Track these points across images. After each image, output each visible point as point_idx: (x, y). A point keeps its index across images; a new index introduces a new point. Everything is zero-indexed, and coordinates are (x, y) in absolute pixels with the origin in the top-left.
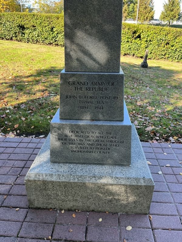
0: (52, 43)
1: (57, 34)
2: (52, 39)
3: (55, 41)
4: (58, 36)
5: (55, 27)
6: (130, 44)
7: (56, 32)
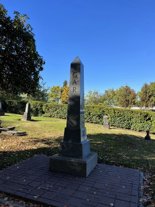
0: (89, 122)
1: (93, 116)
2: (89, 119)
3: (91, 120)
4: (93, 117)
5: (91, 113)
6: (143, 124)
7: (92, 115)
